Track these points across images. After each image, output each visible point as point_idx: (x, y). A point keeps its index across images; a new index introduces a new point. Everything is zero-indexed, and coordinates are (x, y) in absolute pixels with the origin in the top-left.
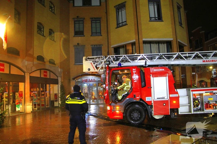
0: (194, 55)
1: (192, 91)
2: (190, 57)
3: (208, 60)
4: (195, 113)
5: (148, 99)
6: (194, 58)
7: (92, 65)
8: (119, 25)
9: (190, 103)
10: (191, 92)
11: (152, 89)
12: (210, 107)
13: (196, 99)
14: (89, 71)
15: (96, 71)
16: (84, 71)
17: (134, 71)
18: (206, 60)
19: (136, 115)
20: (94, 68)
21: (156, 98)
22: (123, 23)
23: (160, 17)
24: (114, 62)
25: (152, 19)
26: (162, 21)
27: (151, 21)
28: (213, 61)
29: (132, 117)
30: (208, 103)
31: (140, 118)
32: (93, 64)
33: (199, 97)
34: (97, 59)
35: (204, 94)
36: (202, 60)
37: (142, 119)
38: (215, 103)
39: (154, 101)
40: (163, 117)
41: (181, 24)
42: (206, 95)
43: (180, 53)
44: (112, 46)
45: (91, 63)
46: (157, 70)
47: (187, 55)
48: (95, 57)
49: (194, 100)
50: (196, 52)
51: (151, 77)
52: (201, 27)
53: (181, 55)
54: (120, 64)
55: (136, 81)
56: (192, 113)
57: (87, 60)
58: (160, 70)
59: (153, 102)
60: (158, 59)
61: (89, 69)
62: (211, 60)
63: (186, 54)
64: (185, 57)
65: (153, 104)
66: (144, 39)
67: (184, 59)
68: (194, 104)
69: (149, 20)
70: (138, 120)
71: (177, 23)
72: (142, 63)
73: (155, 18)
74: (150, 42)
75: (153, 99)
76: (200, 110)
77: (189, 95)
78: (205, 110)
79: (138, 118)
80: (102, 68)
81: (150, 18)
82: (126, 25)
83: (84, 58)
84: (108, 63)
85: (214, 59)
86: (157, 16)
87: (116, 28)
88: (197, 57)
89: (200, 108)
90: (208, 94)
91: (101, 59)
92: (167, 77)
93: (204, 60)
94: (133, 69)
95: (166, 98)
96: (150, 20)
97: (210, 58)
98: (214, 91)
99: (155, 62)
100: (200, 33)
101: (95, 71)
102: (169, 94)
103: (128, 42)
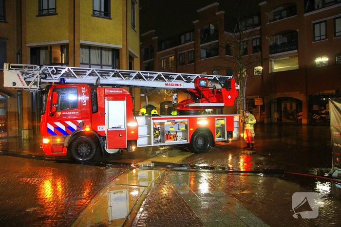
0: (156, 76)
1: (153, 119)
2: (151, 77)
3: (171, 83)
4: (155, 145)
5: (100, 128)
6: (156, 79)
7: (19, 77)
8: (42, 12)
9: (149, 133)
10: (152, 121)
11: (106, 116)
12: (171, 138)
13: (156, 129)
14: (15, 87)
15: (26, 86)
16: (5, 85)
17: (83, 90)
18: (168, 83)
19: (84, 150)
20: (22, 81)
21: (110, 127)
22: (50, 10)
23: (107, 11)
24: (52, 75)
25: (96, 13)
26: (110, 19)
27: (95, 16)
28: (176, 85)
29: (79, 152)
30: (168, 134)
31: (90, 153)
32: (20, 75)
33: (159, 126)
34: (27, 69)
35: (165, 124)
36: (164, 83)
37: (92, 155)
38: (175, 133)
39: (108, 131)
40: (119, 151)
41: (133, 26)
42: (168, 125)
43: (140, 72)
44: (27, 45)
45: (18, 75)
46: (113, 91)
47: (149, 75)
48: (24, 65)
49: (155, 129)
50: (159, 73)
51: (105, 100)
52: (154, 31)
53: (141, 74)
54: (63, 80)
55: (85, 104)
56: (153, 145)
57: (10, 69)
58: (118, 92)
59: (106, 132)
60: (113, 76)
61: (14, 84)
62: (175, 83)
63: (147, 73)
64: (145, 77)
65: (107, 135)
66: (82, 42)
67: (144, 79)
68: (154, 135)
69: (92, 14)
70: (87, 156)
71: (130, 25)
72: (92, 80)
73: (100, 12)
74: (89, 47)
75: (107, 128)
76: (160, 141)
77: (148, 124)
78: (166, 142)
79: (88, 154)
80: (36, 83)
81: (94, 11)
82: (56, 14)
83: (6, 65)
84: (44, 76)
85: (177, 83)
86: (103, 10)
87: (37, 16)
88: (159, 78)
89: (160, 139)
90: (170, 123)
91: (34, 69)
92: (125, 101)
93: (166, 83)
94: (82, 88)
95: (123, 127)
96: (94, 14)
97: (173, 82)
98: (176, 120)
99: (110, 80)
100: (153, 38)
101: (23, 87)
102: (127, 122)
103: (56, 43)
